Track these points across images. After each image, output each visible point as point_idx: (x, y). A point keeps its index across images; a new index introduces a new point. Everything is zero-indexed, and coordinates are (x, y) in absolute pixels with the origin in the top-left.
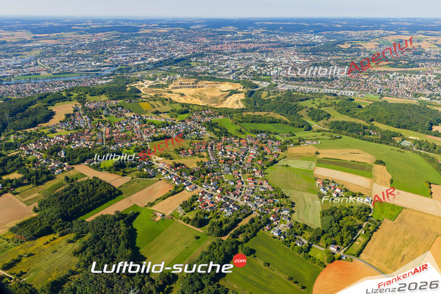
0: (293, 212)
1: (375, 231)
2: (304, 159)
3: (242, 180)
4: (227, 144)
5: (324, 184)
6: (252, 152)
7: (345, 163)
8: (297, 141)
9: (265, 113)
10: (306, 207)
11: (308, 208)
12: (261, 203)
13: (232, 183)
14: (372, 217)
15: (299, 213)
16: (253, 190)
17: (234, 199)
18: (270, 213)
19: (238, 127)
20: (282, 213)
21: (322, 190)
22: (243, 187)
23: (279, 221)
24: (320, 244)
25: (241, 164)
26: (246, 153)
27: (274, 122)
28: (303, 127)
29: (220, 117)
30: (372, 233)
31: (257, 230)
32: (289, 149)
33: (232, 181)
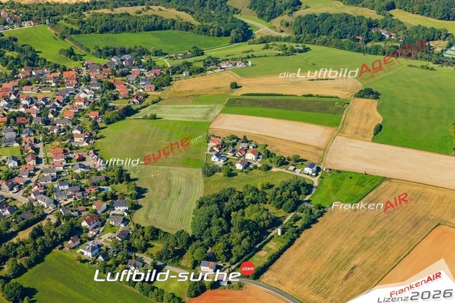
0: (136, 207)
1: (307, 226)
2: (200, 102)
3: (41, 155)
4: (29, 84)
5: (223, 146)
6: (82, 95)
7: (288, 101)
8: (201, 65)
9: (139, 8)
10: (169, 195)
11: (173, 195)
12: (70, 197)
13: (12, 164)
14: (309, 201)
15: (149, 210)
16: (59, 173)
17: (10, 194)
18: (84, 214)
19: (67, 44)
20: (112, 212)
21: (214, 158)
22: (36, 170)
23: (101, 229)
24: (183, 263)
25: (47, 122)
26: (68, 100)
27: (158, 26)
28: (227, 34)
29: (26, 25)
30: (298, 233)
31: (47, 250)
32: (175, 84)
33: (14, 158)
